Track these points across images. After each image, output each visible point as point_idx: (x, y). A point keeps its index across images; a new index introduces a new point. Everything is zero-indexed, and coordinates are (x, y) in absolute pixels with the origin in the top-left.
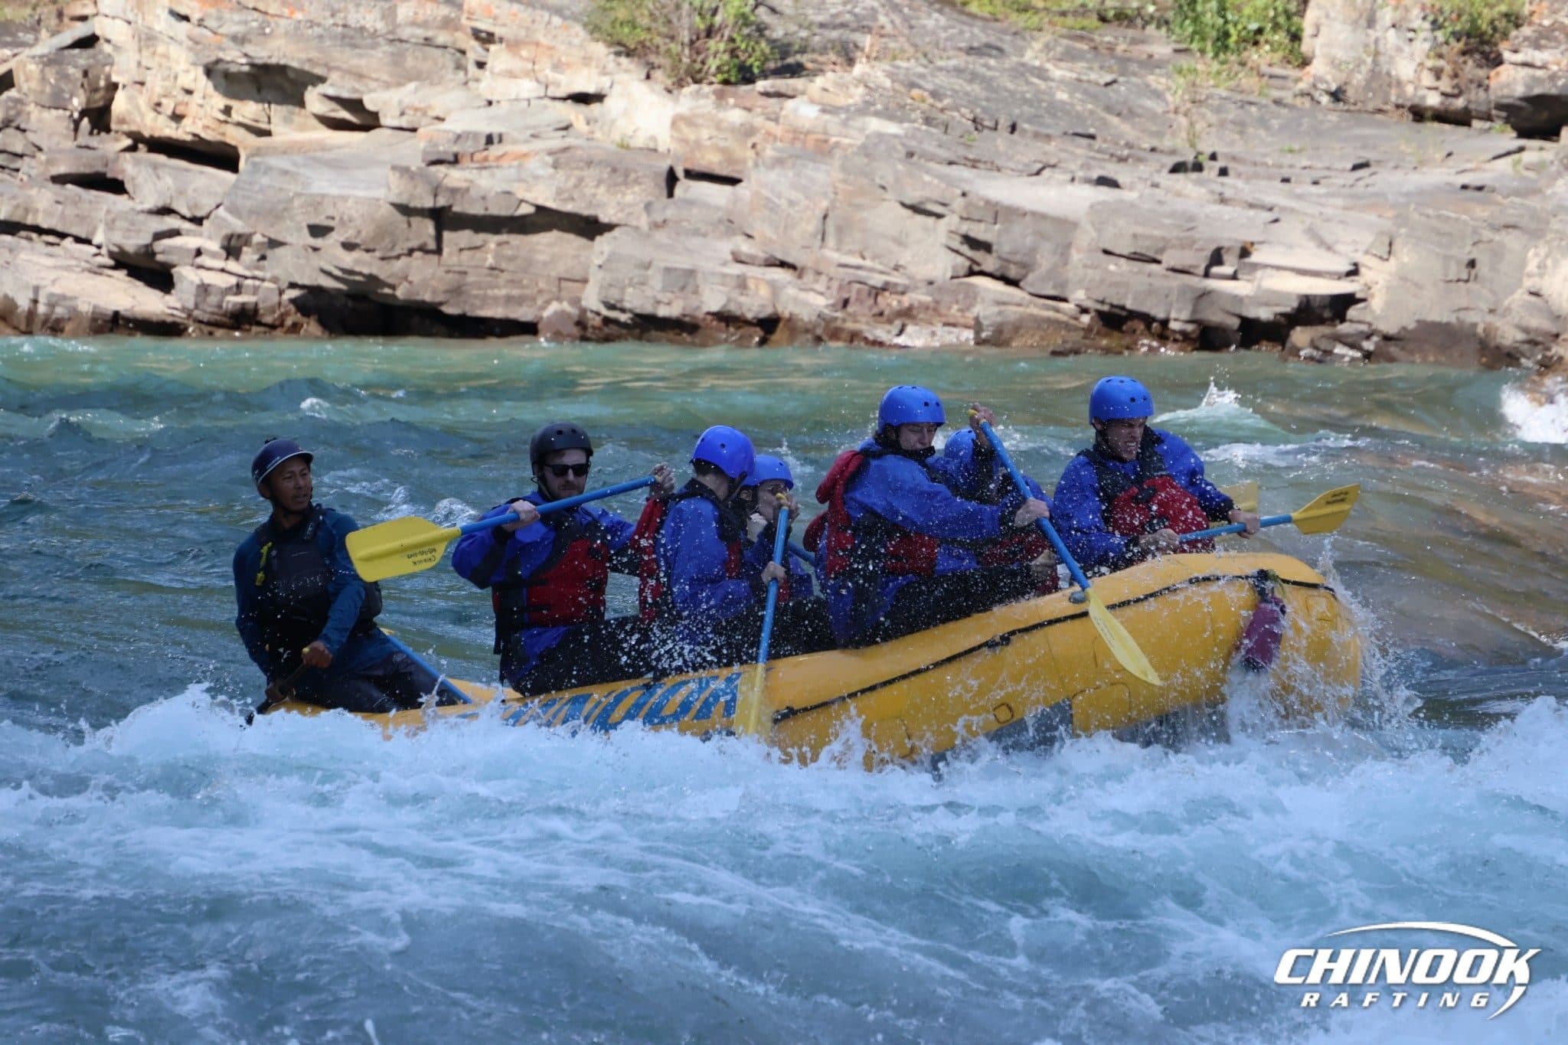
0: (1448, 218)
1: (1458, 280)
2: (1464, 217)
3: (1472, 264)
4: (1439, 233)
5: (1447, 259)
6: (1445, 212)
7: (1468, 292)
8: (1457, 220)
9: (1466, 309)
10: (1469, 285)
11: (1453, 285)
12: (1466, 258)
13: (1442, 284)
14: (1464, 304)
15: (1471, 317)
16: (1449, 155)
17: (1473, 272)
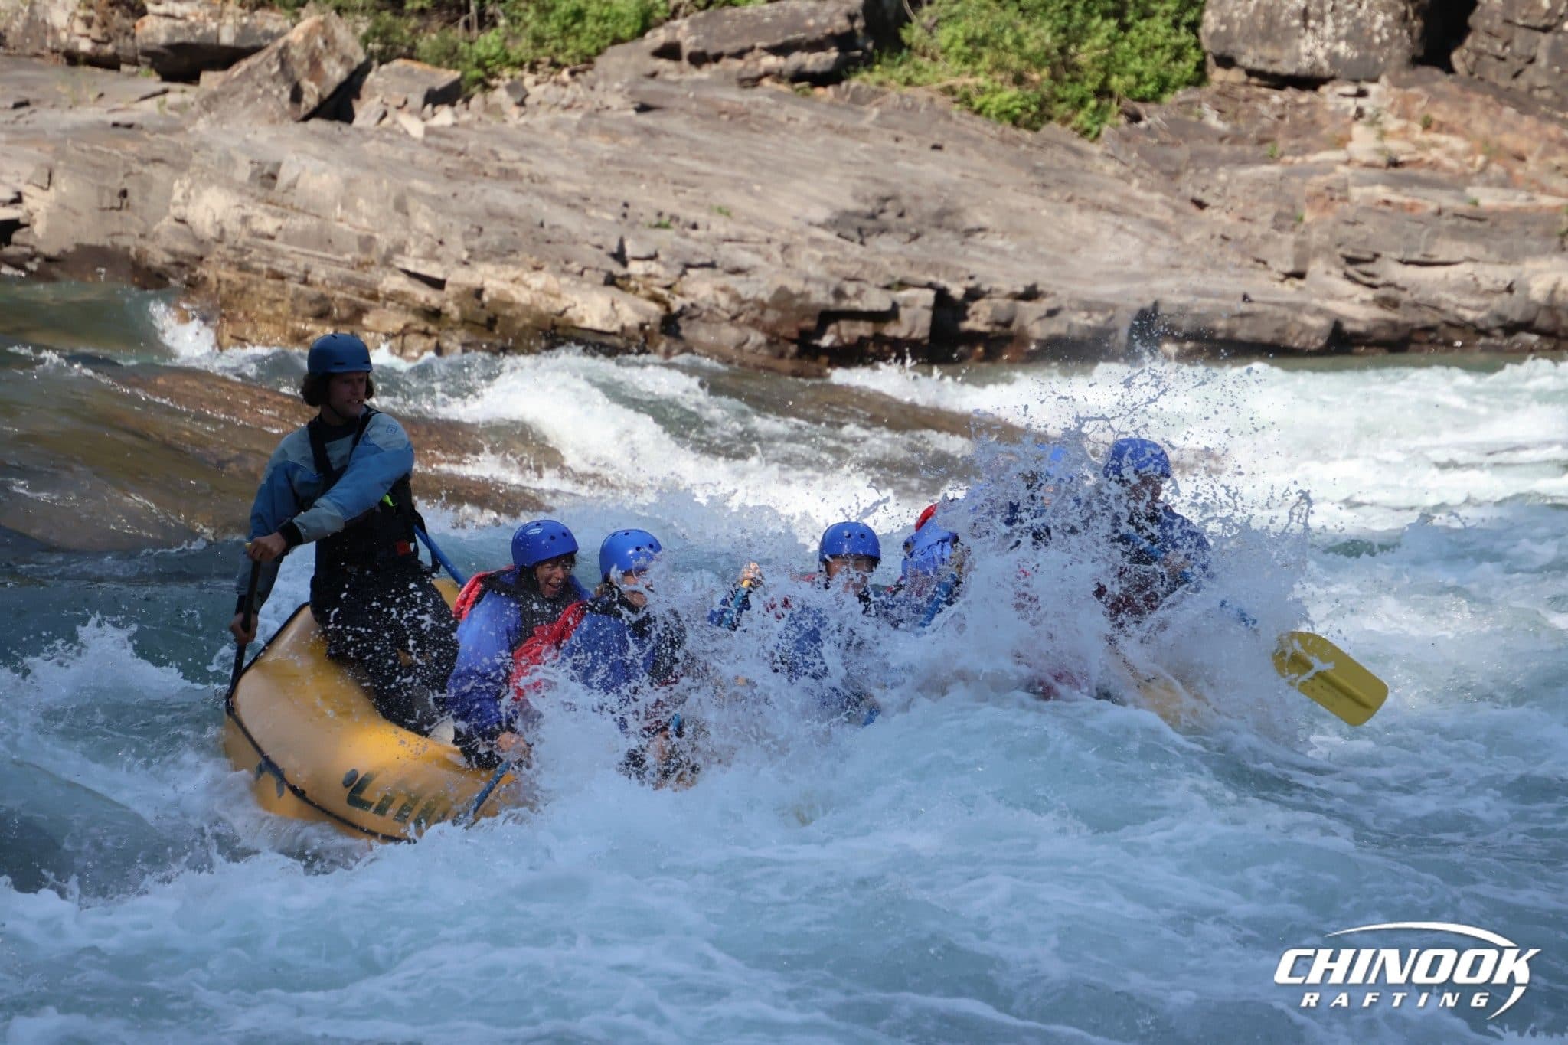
0: (102, 153)
1: (112, 208)
2: (116, 152)
3: (124, 194)
4: (95, 166)
5: (101, 189)
6: (98, 147)
7: (121, 218)
8: (109, 154)
9: (120, 234)
10: (123, 213)
11: (108, 213)
12: (118, 190)
13: (97, 212)
14: (117, 228)
15: (124, 242)
16: (101, 95)
17: (125, 201)
